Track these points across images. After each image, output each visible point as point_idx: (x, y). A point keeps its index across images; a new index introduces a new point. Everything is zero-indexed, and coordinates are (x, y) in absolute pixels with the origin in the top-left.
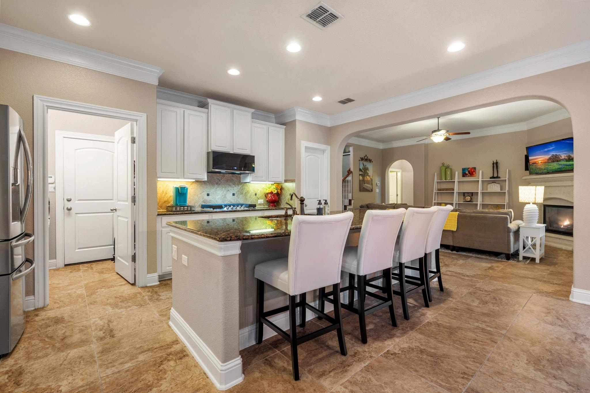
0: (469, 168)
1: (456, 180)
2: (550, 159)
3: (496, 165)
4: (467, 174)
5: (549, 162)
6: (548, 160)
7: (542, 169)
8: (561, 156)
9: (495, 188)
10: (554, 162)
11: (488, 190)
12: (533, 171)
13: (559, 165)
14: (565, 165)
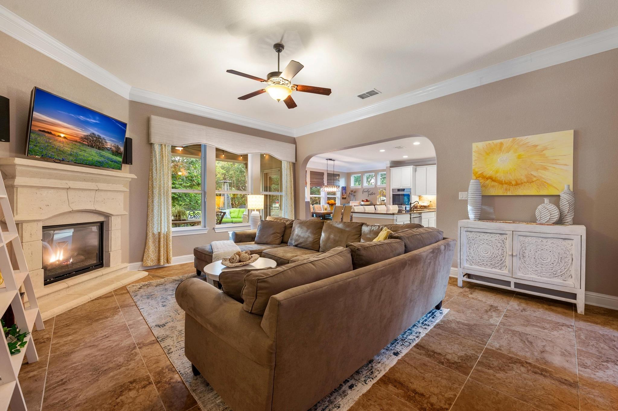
2: (86, 138)
5: (83, 144)
6: (82, 138)
7: (63, 152)
8: (106, 142)
10: (92, 147)
12: (37, 148)
13: (101, 156)
14: (108, 158)
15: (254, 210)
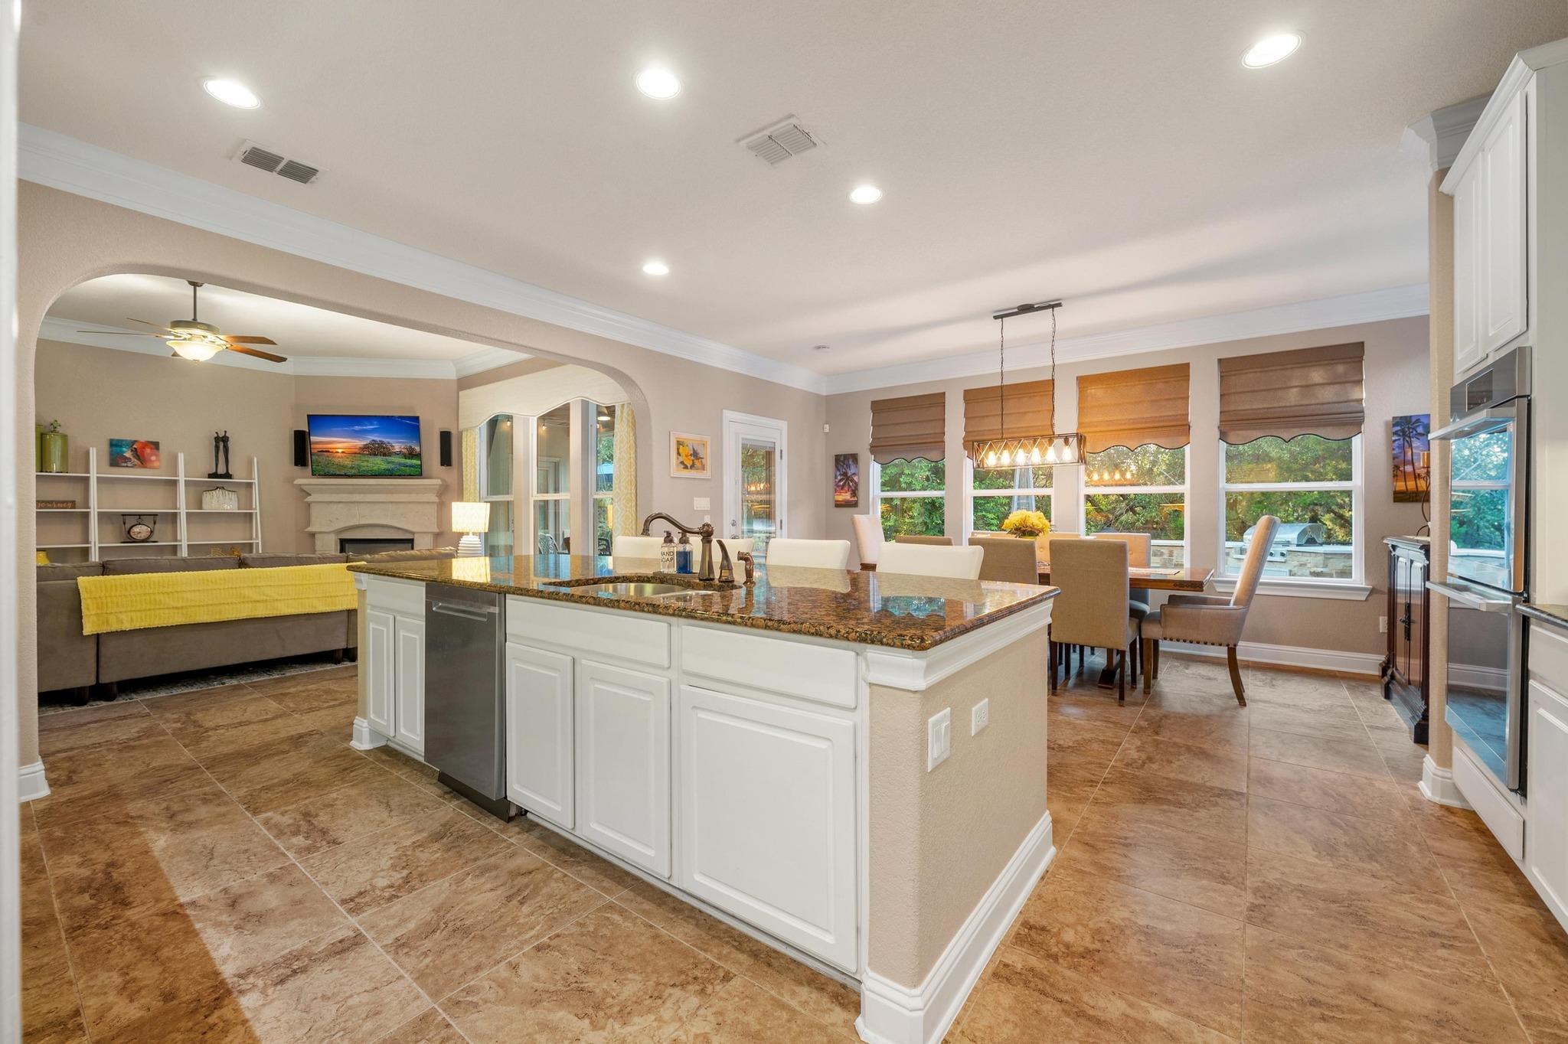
0: (134, 442)
1: (93, 476)
2: (366, 447)
3: (222, 442)
4: (127, 459)
5: (364, 454)
6: (361, 449)
7: (344, 467)
8: (392, 446)
9: (222, 502)
10: (375, 455)
11: (204, 506)
12: (320, 467)
13: (389, 463)
14: (400, 464)
15: (468, 534)
